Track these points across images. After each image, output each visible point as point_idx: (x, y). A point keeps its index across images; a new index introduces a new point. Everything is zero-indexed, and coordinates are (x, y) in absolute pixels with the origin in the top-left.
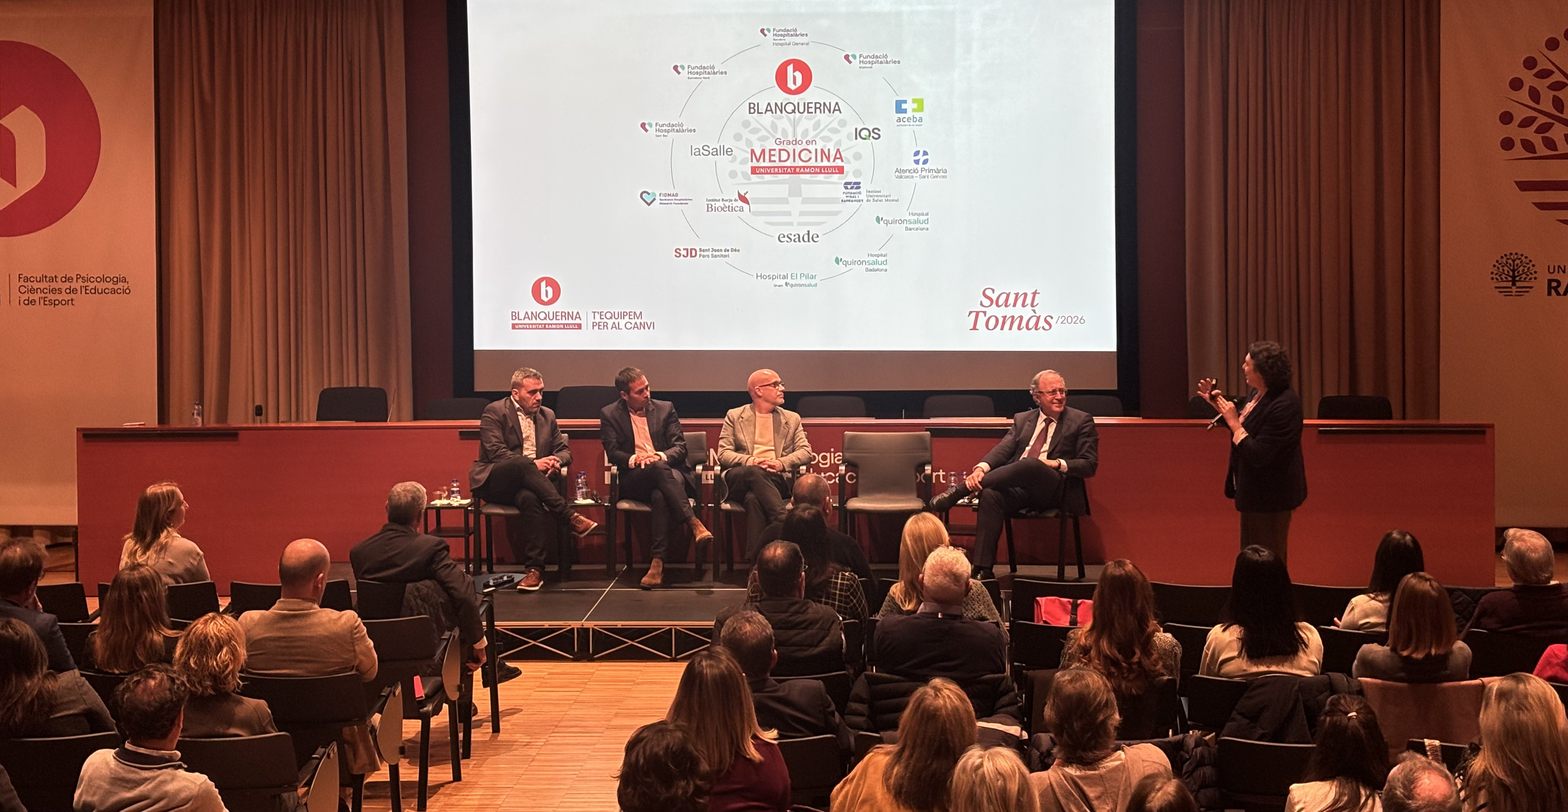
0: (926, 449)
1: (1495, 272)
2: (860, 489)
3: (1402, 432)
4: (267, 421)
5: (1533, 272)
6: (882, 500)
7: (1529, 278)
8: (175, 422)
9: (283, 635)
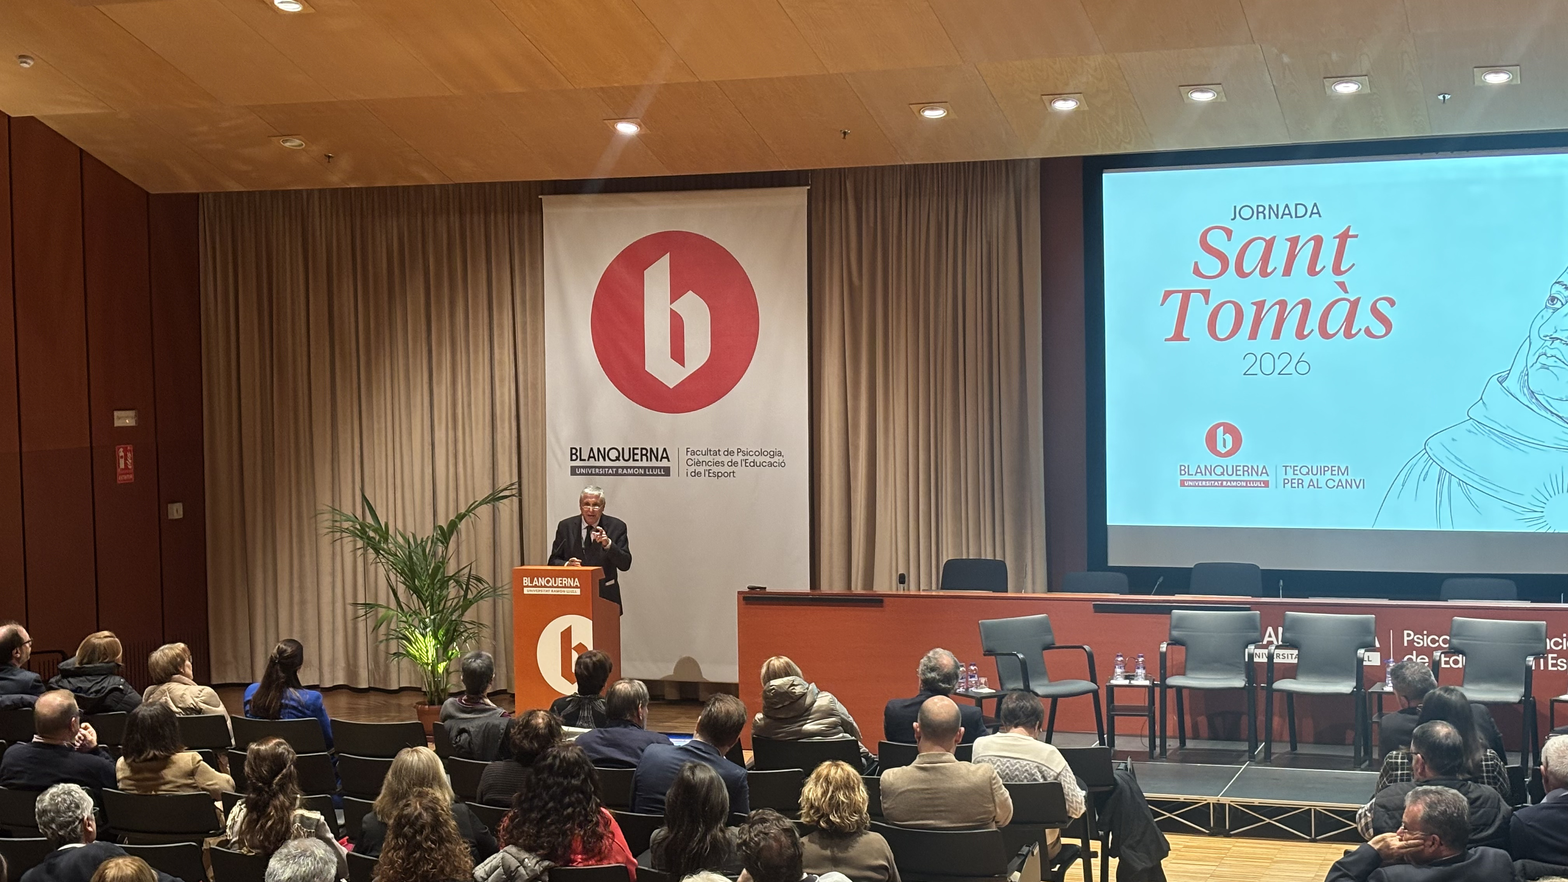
4: (909, 590)
8: (825, 588)
9: (926, 787)
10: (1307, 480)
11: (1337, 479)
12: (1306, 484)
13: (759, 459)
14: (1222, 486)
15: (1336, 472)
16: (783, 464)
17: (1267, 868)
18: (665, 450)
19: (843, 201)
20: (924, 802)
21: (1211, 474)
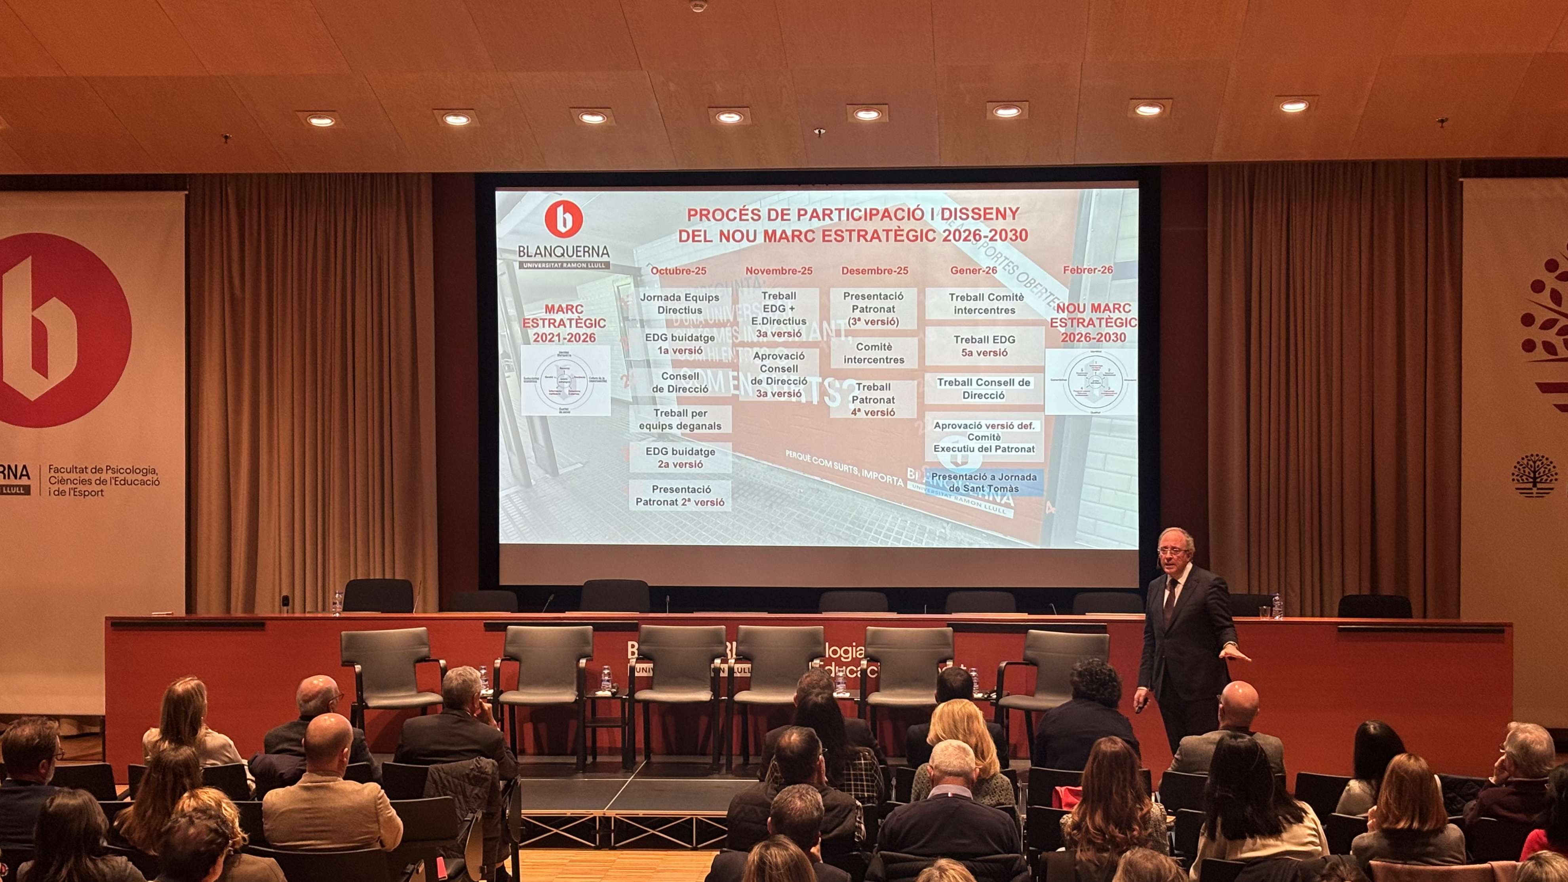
0: (948, 644)
1: (1516, 474)
2: (881, 685)
3: (1422, 630)
4: (293, 612)
5: (1553, 473)
6: (905, 695)
7: (1549, 479)
8: (202, 612)
9: (307, 806)
13: (130, 477)
16: (157, 483)
19: (224, 209)
20: (305, 822)
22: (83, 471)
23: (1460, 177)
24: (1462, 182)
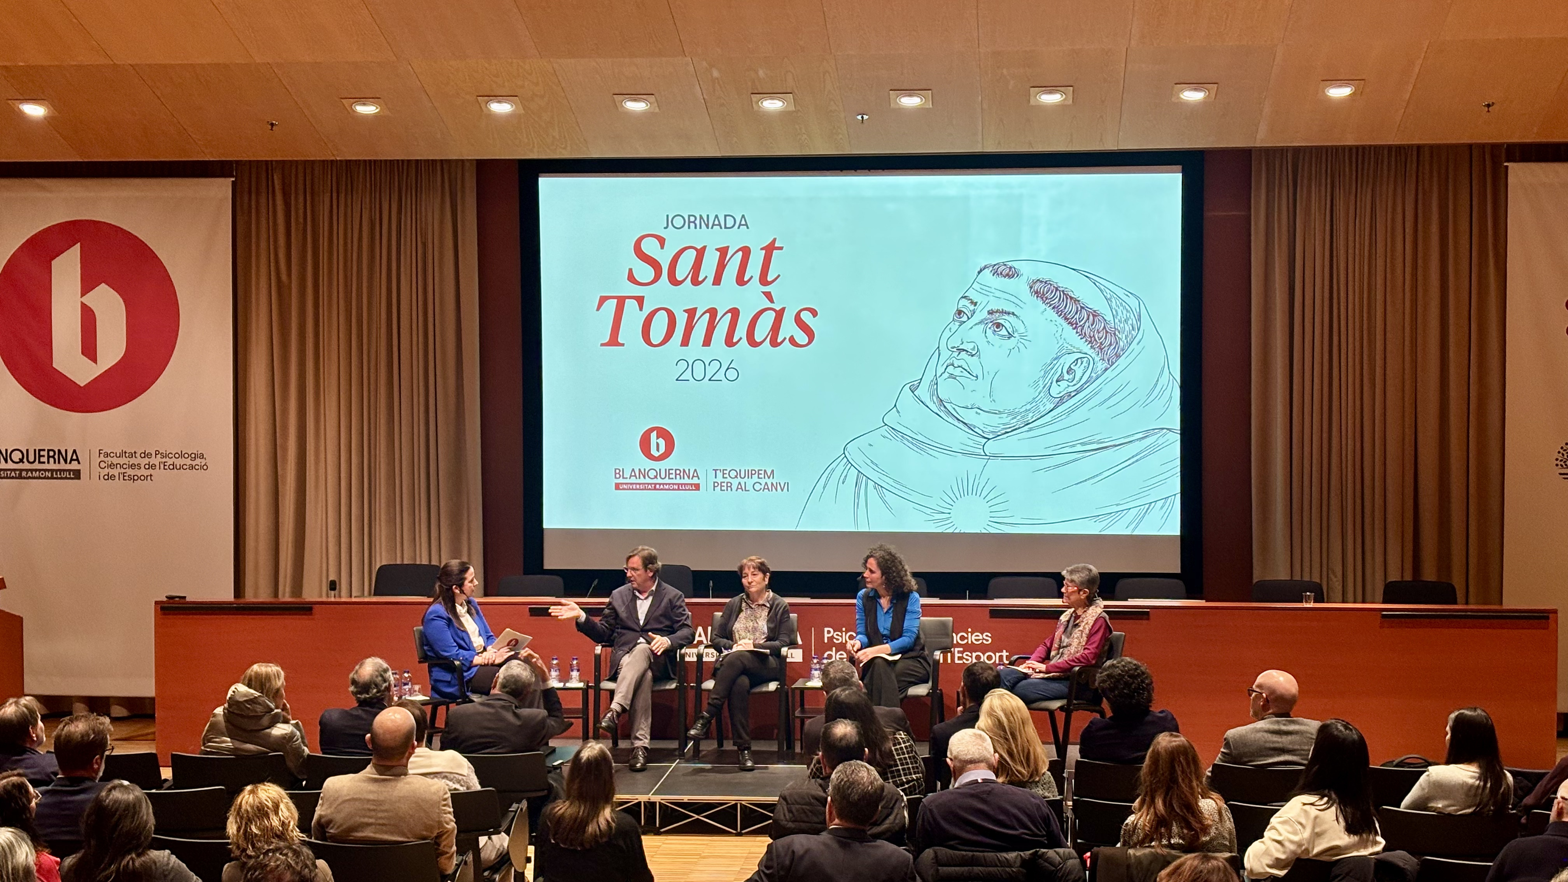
1: (1560, 459)
3: (1465, 616)
4: (340, 597)
8: (250, 597)
10: (735, 483)
11: (763, 482)
12: (734, 487)
13: (179, 462)
14: (655, 489)
15: (762, 476)
16: (205, 467)
17: (695, 863)
18: (75, 451)
19: (270, 196)
21: (644, 477)
22: (133, 455)
23: (1505, 162)
24: (1507, 167)
